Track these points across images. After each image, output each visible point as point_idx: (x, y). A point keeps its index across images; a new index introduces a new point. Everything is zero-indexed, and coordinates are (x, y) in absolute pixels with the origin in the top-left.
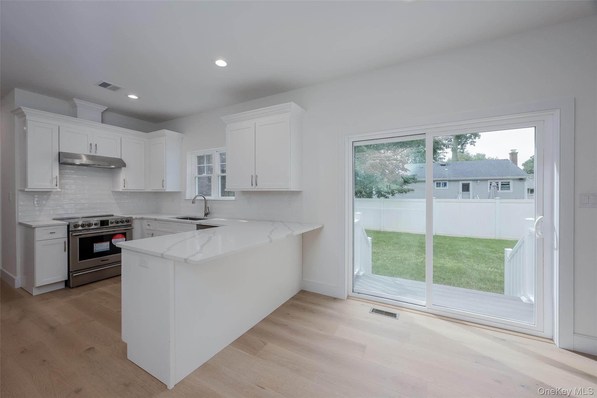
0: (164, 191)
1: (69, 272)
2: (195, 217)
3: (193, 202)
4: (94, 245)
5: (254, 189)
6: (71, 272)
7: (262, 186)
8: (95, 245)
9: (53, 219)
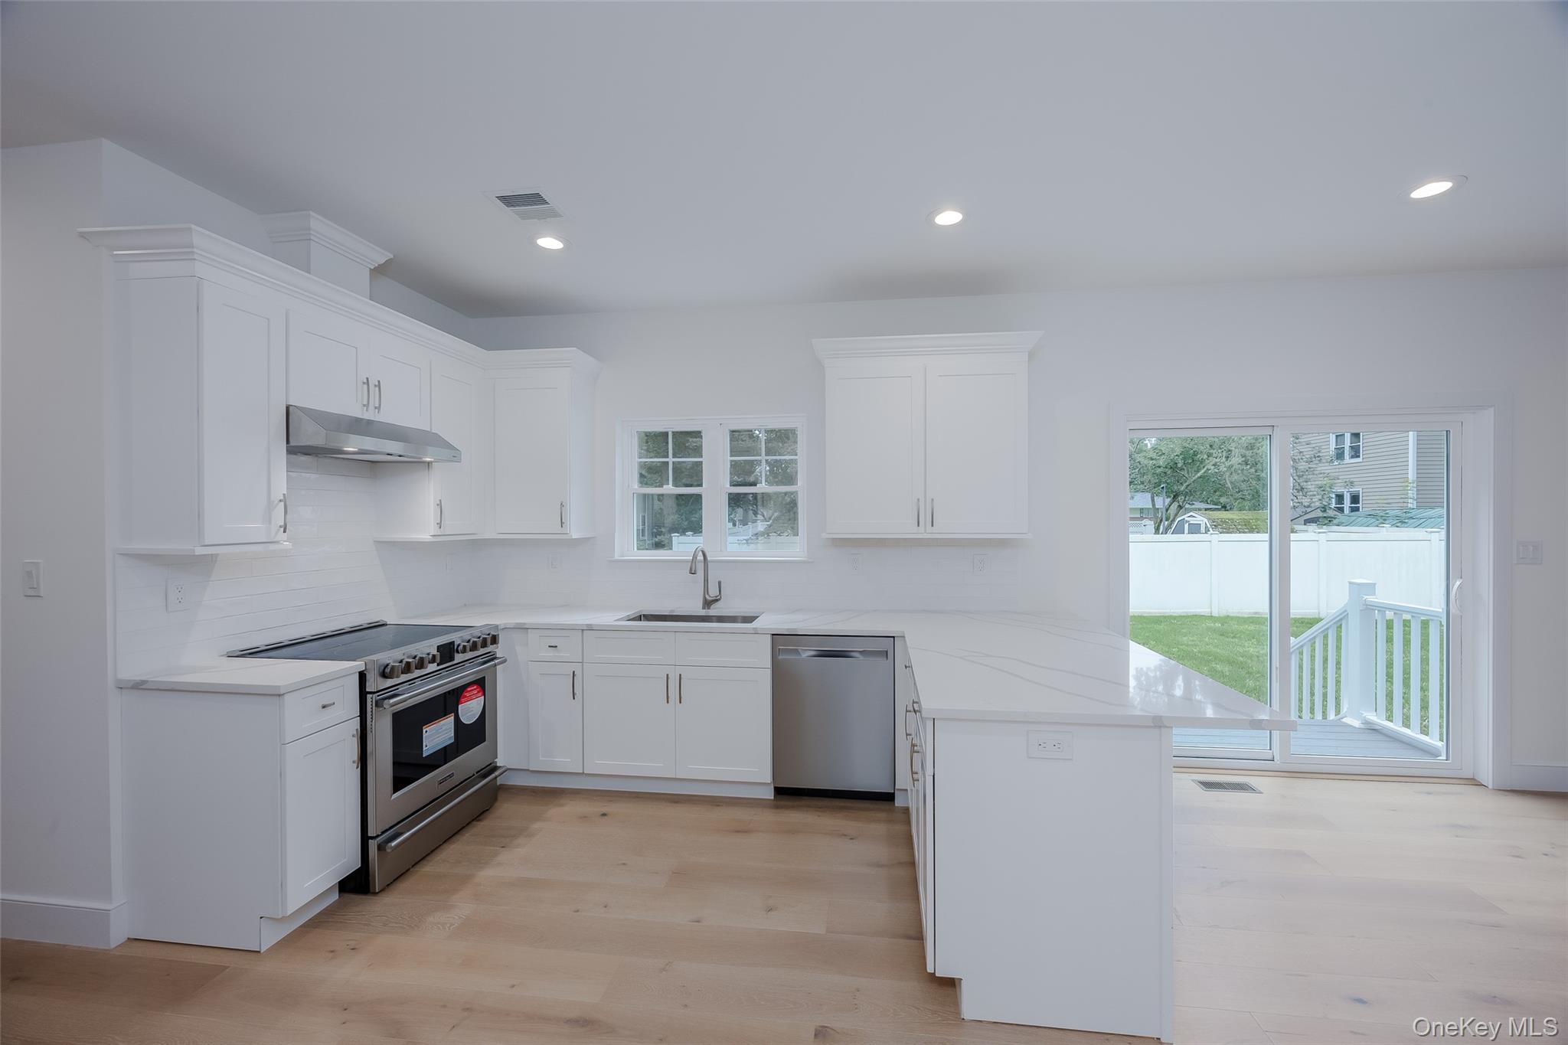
0: (565, 537)
1: (365, 839)
2: (672, 611)
3: (691, 569)
4: (424, 731)
5: (923, 533)
6: (373, 838)
7: (948, 526)
8: (426, 732)
9: (225, 653)
